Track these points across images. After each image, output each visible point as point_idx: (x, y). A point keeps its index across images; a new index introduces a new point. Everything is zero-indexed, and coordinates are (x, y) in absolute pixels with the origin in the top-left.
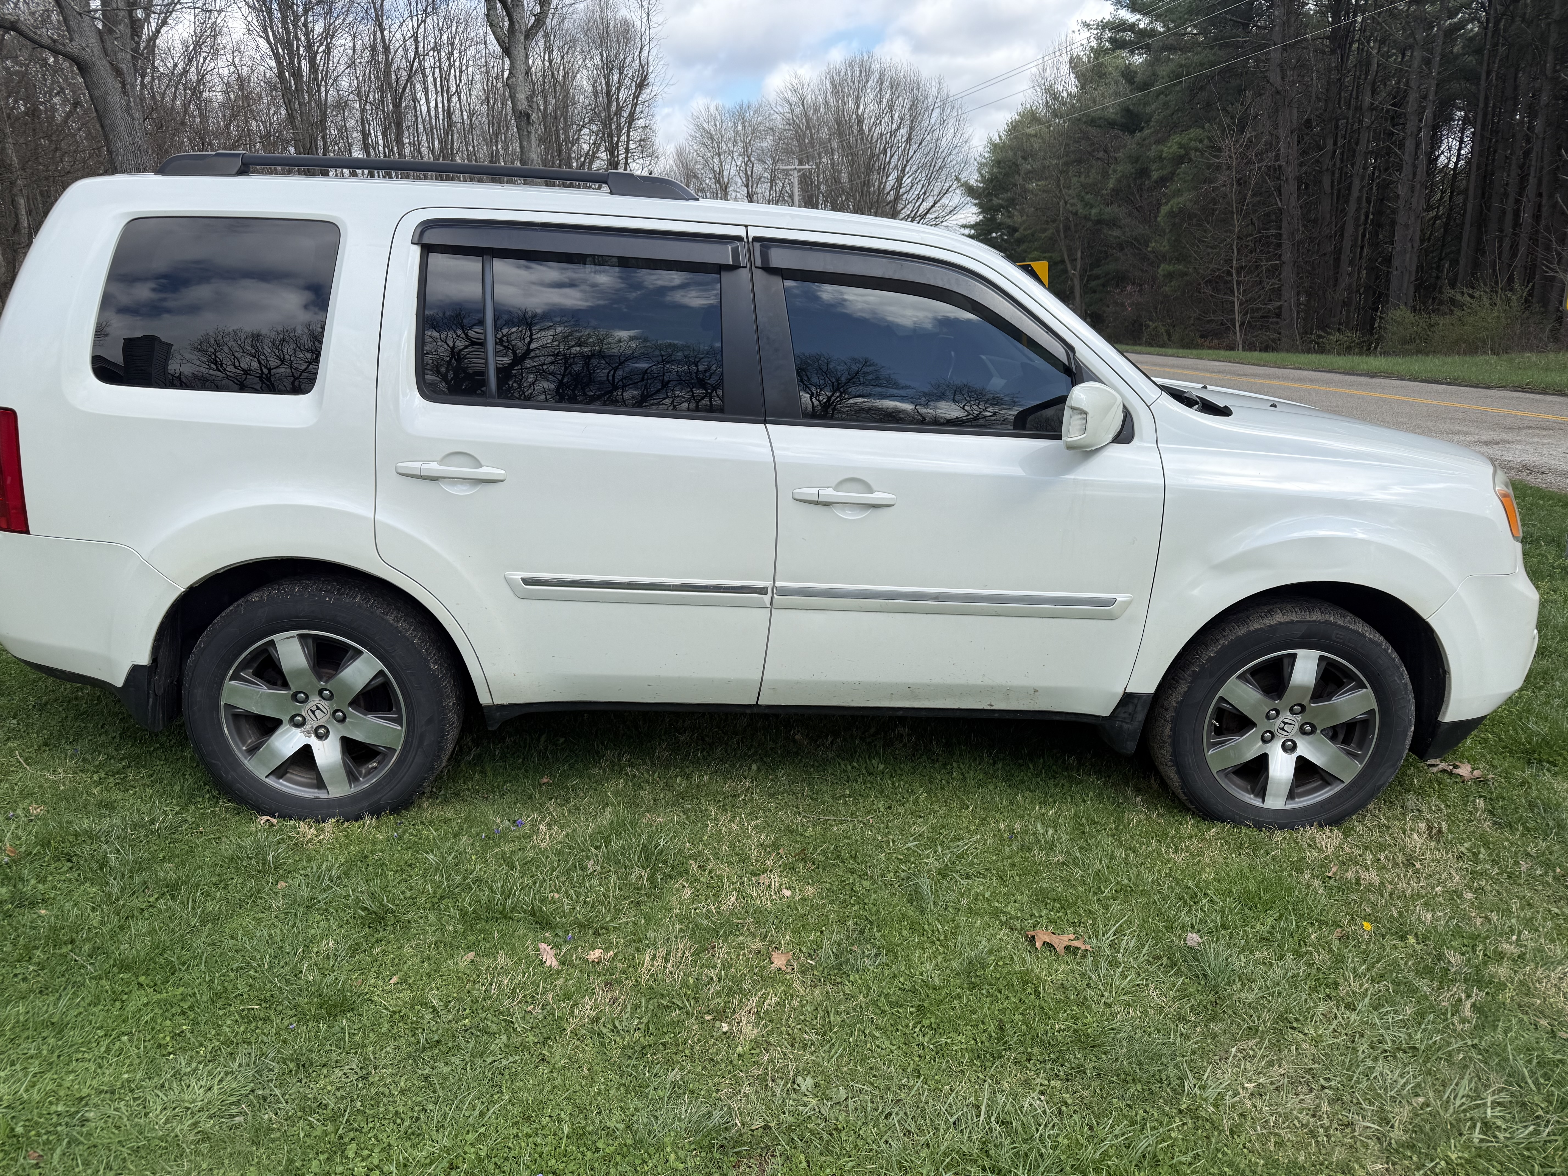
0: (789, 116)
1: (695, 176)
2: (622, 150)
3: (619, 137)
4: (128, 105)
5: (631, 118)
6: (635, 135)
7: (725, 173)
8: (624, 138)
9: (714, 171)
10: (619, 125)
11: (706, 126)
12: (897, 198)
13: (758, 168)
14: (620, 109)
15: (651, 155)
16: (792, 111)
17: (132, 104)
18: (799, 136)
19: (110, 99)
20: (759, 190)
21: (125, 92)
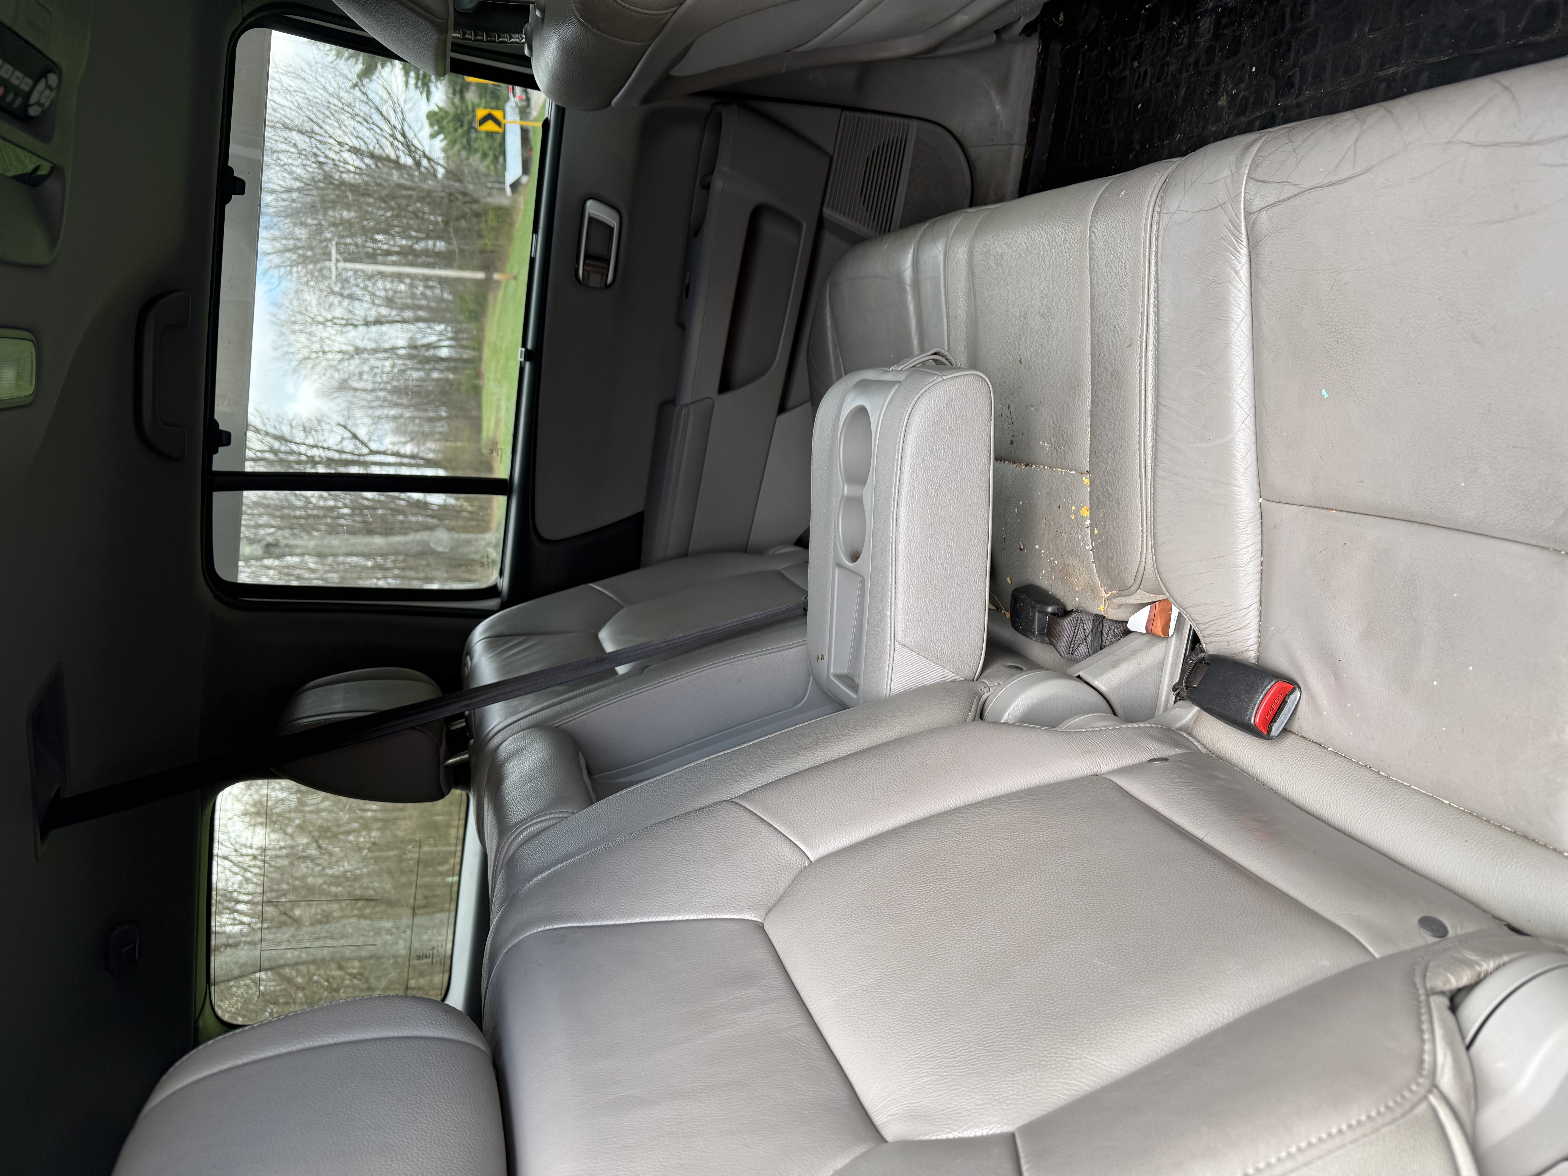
0: (283, 270)
1: (345, 381)
2: (315, 452)
3: (300, 454)
4: (249, 943)
5: (280, 438)
6: (299, 436)
7: (344, 348)
8: (302, 449)
9: (342, 360)
10: (285, 453)
11: (294, 363)
12: (372, 156)
13: (339, 312)
14: (272, 450)
15: (319, 422)
16: (278, 266)
17: (248, 939)
18: (304, 260)
19: (243, 960)
20: (362, 313)
21: (236, 945)
